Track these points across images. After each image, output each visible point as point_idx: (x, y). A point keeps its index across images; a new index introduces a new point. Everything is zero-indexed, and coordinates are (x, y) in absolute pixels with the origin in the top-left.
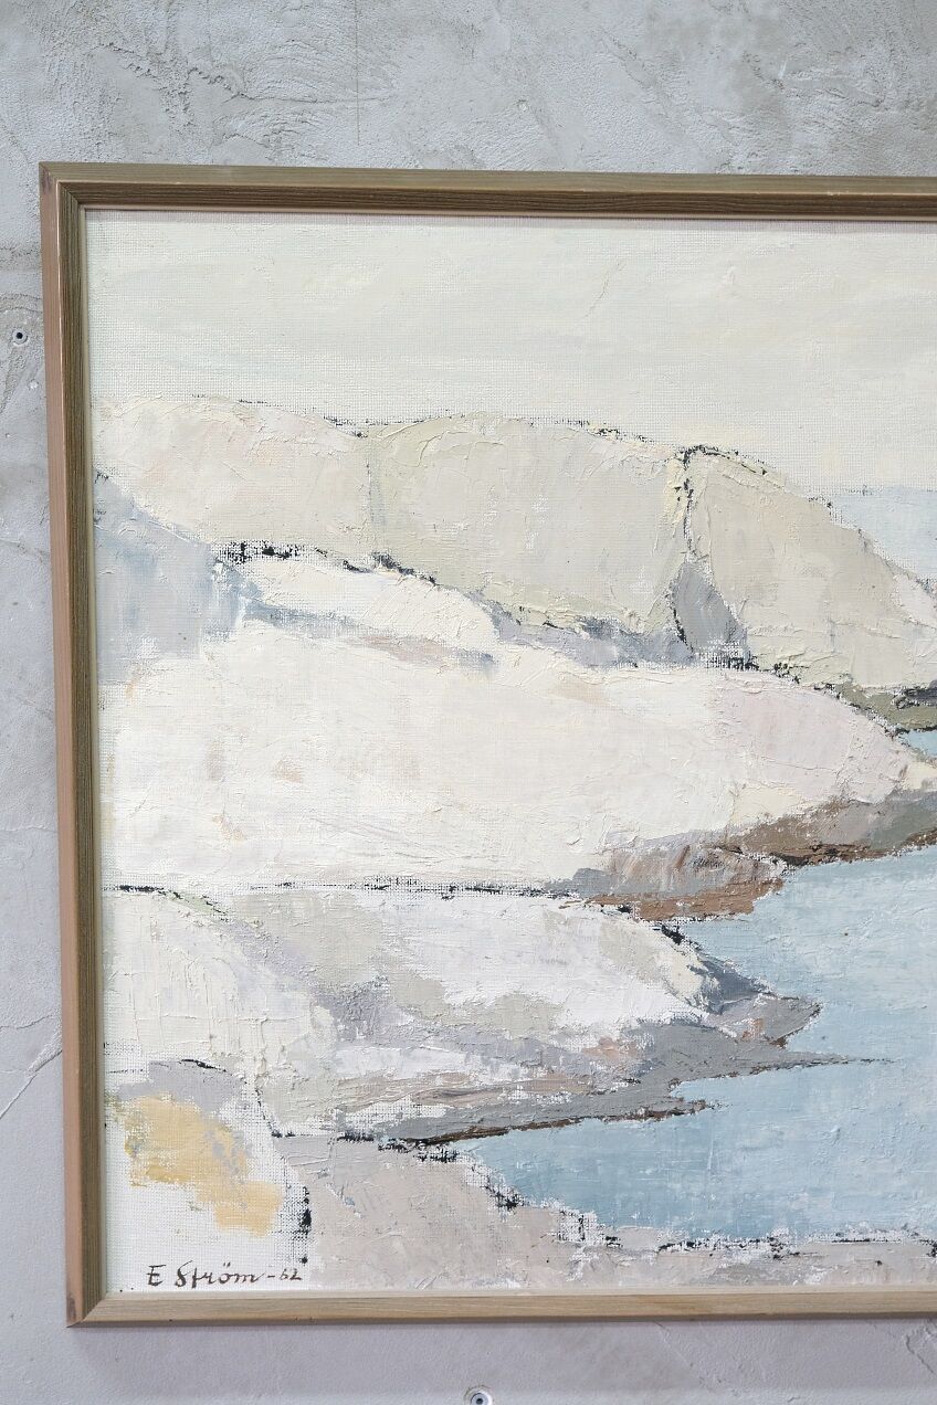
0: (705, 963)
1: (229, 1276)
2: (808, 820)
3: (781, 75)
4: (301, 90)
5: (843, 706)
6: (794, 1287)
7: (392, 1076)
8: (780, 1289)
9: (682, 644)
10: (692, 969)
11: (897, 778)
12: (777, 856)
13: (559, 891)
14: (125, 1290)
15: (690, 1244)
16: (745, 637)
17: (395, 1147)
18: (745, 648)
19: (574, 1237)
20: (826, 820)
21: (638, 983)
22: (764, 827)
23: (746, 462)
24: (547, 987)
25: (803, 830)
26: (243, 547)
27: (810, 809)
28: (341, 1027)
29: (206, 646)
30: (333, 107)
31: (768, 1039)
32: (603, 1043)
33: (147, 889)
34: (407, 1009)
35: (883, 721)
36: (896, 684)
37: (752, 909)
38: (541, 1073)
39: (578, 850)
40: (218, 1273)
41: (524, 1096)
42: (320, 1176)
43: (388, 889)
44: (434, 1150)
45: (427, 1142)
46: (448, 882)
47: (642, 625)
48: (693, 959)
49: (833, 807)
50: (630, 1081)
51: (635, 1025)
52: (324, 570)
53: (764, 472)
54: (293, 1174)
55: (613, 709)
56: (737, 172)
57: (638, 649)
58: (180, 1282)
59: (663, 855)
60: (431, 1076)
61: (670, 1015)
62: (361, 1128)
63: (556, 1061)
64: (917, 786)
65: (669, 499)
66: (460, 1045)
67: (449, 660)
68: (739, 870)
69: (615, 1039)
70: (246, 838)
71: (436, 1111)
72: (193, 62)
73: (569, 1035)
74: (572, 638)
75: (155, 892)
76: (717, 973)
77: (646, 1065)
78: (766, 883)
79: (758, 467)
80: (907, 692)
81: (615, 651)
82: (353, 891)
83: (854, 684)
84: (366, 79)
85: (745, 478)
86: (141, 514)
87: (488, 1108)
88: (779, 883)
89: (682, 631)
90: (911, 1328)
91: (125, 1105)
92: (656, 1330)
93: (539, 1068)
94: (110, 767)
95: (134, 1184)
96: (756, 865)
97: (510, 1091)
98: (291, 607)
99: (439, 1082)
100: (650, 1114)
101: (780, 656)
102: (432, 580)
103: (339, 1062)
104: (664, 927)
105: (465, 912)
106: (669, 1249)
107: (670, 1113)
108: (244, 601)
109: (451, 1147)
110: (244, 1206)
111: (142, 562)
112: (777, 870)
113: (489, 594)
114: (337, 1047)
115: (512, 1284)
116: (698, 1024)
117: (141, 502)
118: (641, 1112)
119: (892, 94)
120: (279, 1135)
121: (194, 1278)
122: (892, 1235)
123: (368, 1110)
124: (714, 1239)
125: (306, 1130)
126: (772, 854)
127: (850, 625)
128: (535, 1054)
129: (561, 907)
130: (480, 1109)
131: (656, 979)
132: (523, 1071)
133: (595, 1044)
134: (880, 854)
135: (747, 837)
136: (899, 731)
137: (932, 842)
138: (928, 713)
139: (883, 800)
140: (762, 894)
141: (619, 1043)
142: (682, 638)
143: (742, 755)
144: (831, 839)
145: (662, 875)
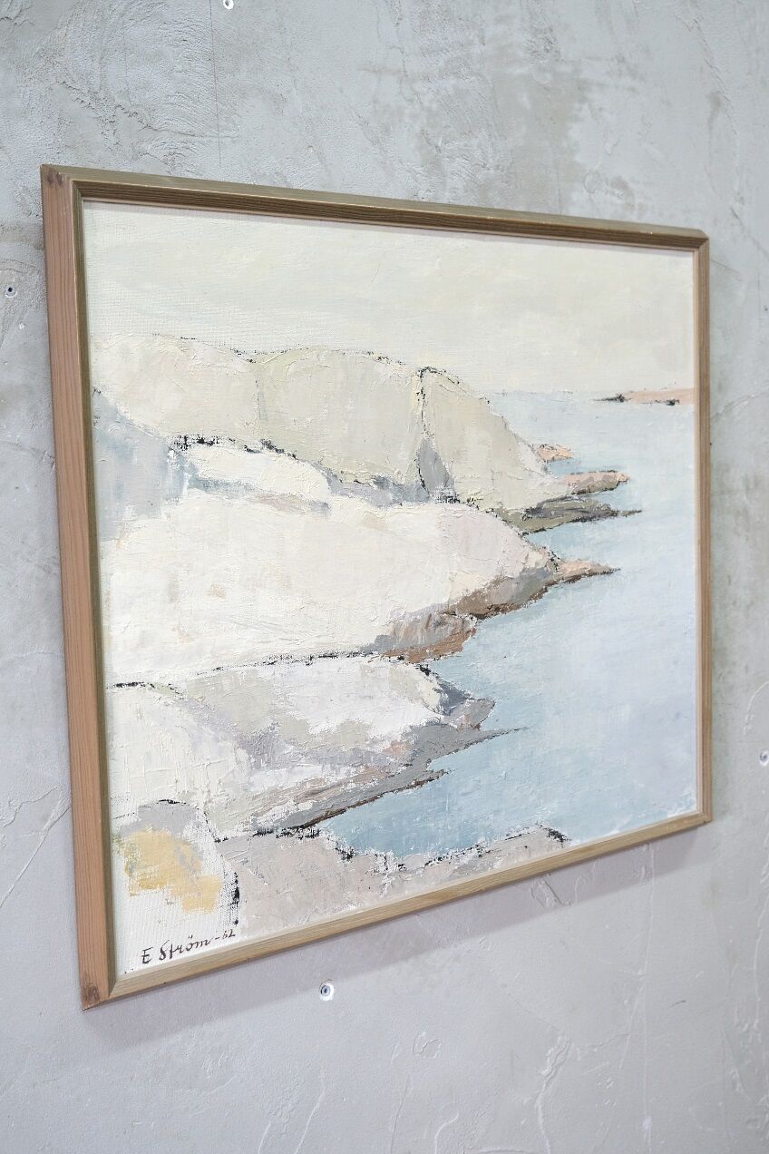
0: (441, 685)
1: (192, 945)
2: (486, 592)
3: (440, 144)
4: (185, 127)
5: (499, 521)
6: (489, 872)
7: (282, 787)
9: (423, 490)
10: (435, 690)
11: (524, 562)
12: (473, 615)
13: (367, 652)
14: (128, 972)
15: (439, 859)
16: (453, 484)
17: (285, 834)
18: (454, 490)
19: (382, 869)
20: (494, 590)
21: (409, 703)
22: (466, 598)
23: (450, 377)
24: (364, 714)
25: (483, 597)
26: (185, 438)
27: (487, 584)
28: (253, 760)
29: (165, 509)
30: (205, 140)
31: (472, 726)
32: (393, 744)
33: (133, 684)
34: (288, 742)
35: (517, 529)
36: (520, 507)
37: (462, 649)
38: (362, 769)
39: (376, 624)
40: (185, 944)
41: (354, 785)
42: (244, 863)
43: (276, 664)
44: (307, 832)
45: (303, 827)
46: (308, 655)
47: (404, 479)
48: (436, 684)
49: (497, 582)
50: (407, 765)
51: (409, 730)
52: (233, 452)
53: (458, 383)
54: (228, 864)
55: (391, 533)
57: (403, 494)
58: (162, 957)
59: (419, 621)
60: (304, 783)
61: (425, 720)
62: (268, 826)
63: (370, 761)
64: (533, 565)
65: (414, 398)
66: (319, 760)
67: (305, 508)
68: (455, 626)
69: (399, 741)
70: (193, 639)
71: (307, 806)
72: (118, 101)
73: (375, 743)
74: (369, 489)
75: (139, 686)
76: (447, 692)
77: (414, 755)
78: (468, 632)
79: (454, 379)
80: (527, 511)
82: (257, 668)
83: (503, 508)
84: (223, 123)
85: (449, 386)
86: (122, 418)
87: (335, 797)
88: (474, 631)
89: (423, 482)
90: (533, 883)
91: (125, 840)
92: (416, 918)
93: (361, 767)
94: (108, 600)
95: (131, 895)
96: (463, 622)
97: (346, 784)
98: (216, 478)
99: (308, 786)
100: (418, 784)
101: (470, 494)
102: (294, 456)
103: (252, 784)
104: (421, 666)
105: (319, 673)
106: (430, 864)
107: (427, 781)
108: (188, 476)
109: (315, 828)
110: (199, 894)
111: (124, 452)
112: (473, 623)
113: (325, 465)
114: (250, 774)
115: (352, 908)
116: (439, 723)
117: (122, 409)
118: (413, 783)
119: (491, 161)
120: (219, 841)
121: (171, 951)
122: (532, 829)
123: (271, 813)
124: (450, 853)
125: (234, 834)
126: (470, 614)
127: (501, 473)
128: (359, 758)
129: (369, 662)
130: (331, 799)
131: (418, 699)
132: (353, 770)
133: (389, 746)
134: (518, 607)
135: (459, 605)
136: (524, 534)
137: (540, 597)
138: (536, 522)
139: (518, 575)
140: (466, 639)
141: (401, 743)
142: (424, 486)
143: (454, 555)
144: (497, 602)
145: (419, 634)
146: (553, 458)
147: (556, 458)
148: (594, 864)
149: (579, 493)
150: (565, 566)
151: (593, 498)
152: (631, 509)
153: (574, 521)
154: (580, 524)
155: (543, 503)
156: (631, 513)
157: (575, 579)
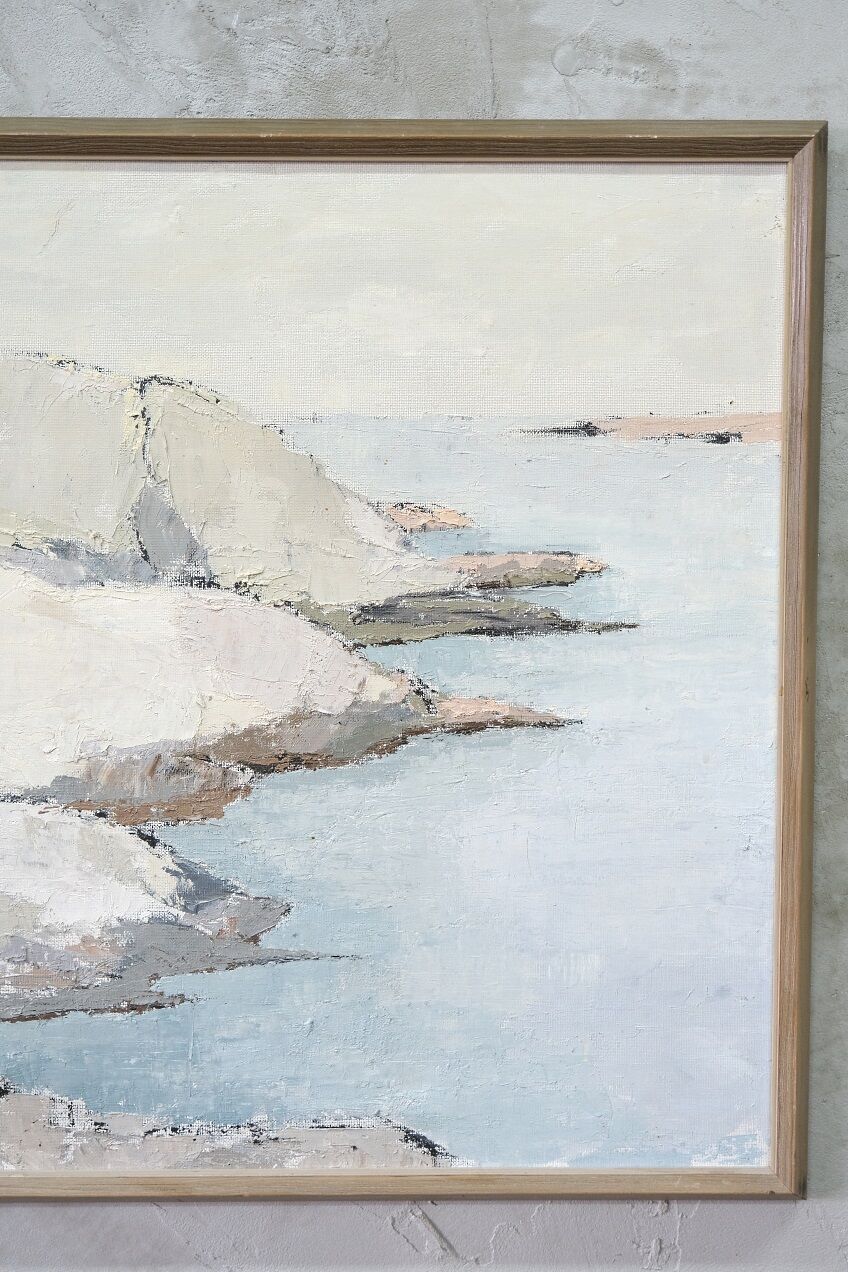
0: (179, 865)
2: (273, 730)
3: (234, 24)
5: (302, 622)
6: (274, 1170)
8: (260, 1172)
9: (145, 564)
10: (168, 871)
11: (356, 690)
12: (245, 764)
13: (38, 797)
15: (174, 1130)
16: (205, 558)
18: (207, 568)
19: (64, 1123)
20: (289, 731)
21: (117, 883)
22: (231, 737)
23: (200, 391)
24: (31, 888)
25: (268, 740)
27: (274, 720)
31: (242, 937)
32: (85, 940)
35: (341, 637)
36: (350, 601)
37: (223, 814)
38: (27, 969)
39: (54, 758)
41: (12, 990)
47: (107, 545)
48: (168, 861)
49: (297, 718)
50: (112, 976)
51: (115, 924)
53: (218, 401)
55: (82, 625)
56: (197, 116)
57: (103, 569)
59: (135, 763)
61: (149, 914)
63: (41, 958)
64: (375, 698)
65: (127, 426)
68: (209, 777)
69: (96, 937)
73: (52, 933)
74: (41, 558)
76: (192, 876)
77: (127, 961)
78: (235, 790)
79: (211, 396)
80: (363, 609)
81: (82, 571)
83: (312, 601)
85: (199, 406)
88: (248, 790)
89: (145, 552)
90: (395, 1210)
92: (153, 1209)
93: (26, 965)
96: (225, 773)
100: (132, 1008)
101: (241, 575)
104: (139, 831)
106: (155, 1134)
107: (152, 1006)
112: (245, 777)
115: (7, 1166)
116: (174, 923)
118: (124, 1005)
119: (341, 41)
122: (366, 1122)
126: (239, 762)
127: (306, 546)
128: (20, 951)
129: (40, 813)
131: (133, 881)
132: (10, 967)
133: (78, 941)
134: (342, 762)
135: (216, 747)
136: (356, 646)
137: (392, 750)
138: (383, 628)
139: (343, 711)
140: (232, 800)
141: (100, 940)
142: (146, 558)
143: (209, 668)
144: (295, 748)
145: (136, 783)
146: (424, 527)
147: (431, 525)
148: (536, 1208)
149: (482, 587)
150: (446, 705)
151: (517, 597)
152: (611, 620)
153: (470, 632)
154: (484, 638)
155: (401, 597)
156: (608, 627)
157: (470, 728)
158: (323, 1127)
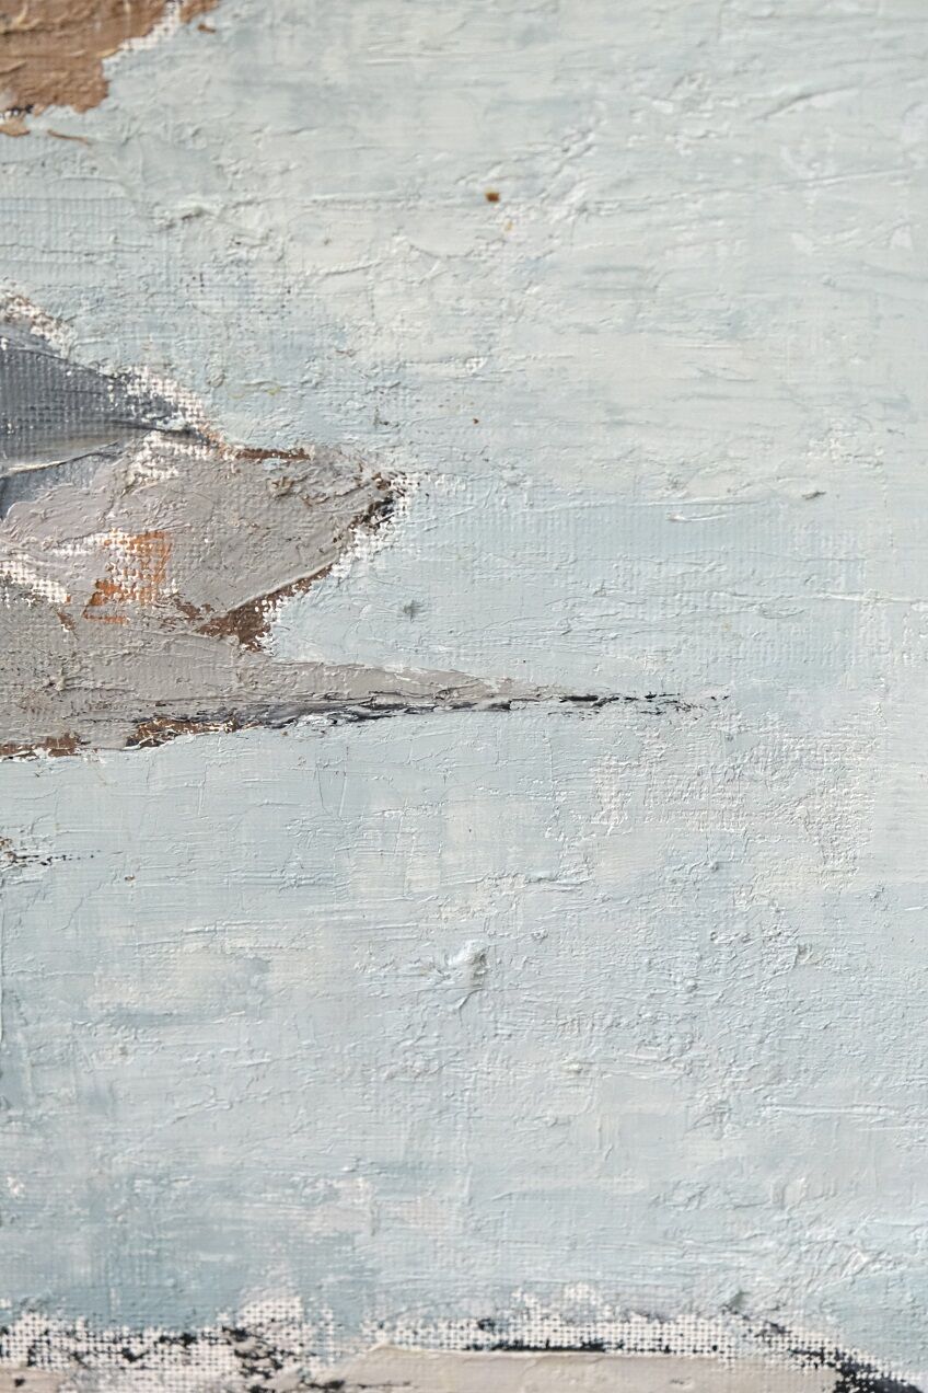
31: (191, 612)
37: (102, 91)
140: (141, 28)
158: (519, 1346)
